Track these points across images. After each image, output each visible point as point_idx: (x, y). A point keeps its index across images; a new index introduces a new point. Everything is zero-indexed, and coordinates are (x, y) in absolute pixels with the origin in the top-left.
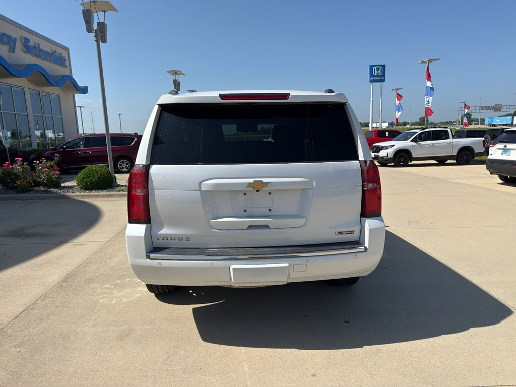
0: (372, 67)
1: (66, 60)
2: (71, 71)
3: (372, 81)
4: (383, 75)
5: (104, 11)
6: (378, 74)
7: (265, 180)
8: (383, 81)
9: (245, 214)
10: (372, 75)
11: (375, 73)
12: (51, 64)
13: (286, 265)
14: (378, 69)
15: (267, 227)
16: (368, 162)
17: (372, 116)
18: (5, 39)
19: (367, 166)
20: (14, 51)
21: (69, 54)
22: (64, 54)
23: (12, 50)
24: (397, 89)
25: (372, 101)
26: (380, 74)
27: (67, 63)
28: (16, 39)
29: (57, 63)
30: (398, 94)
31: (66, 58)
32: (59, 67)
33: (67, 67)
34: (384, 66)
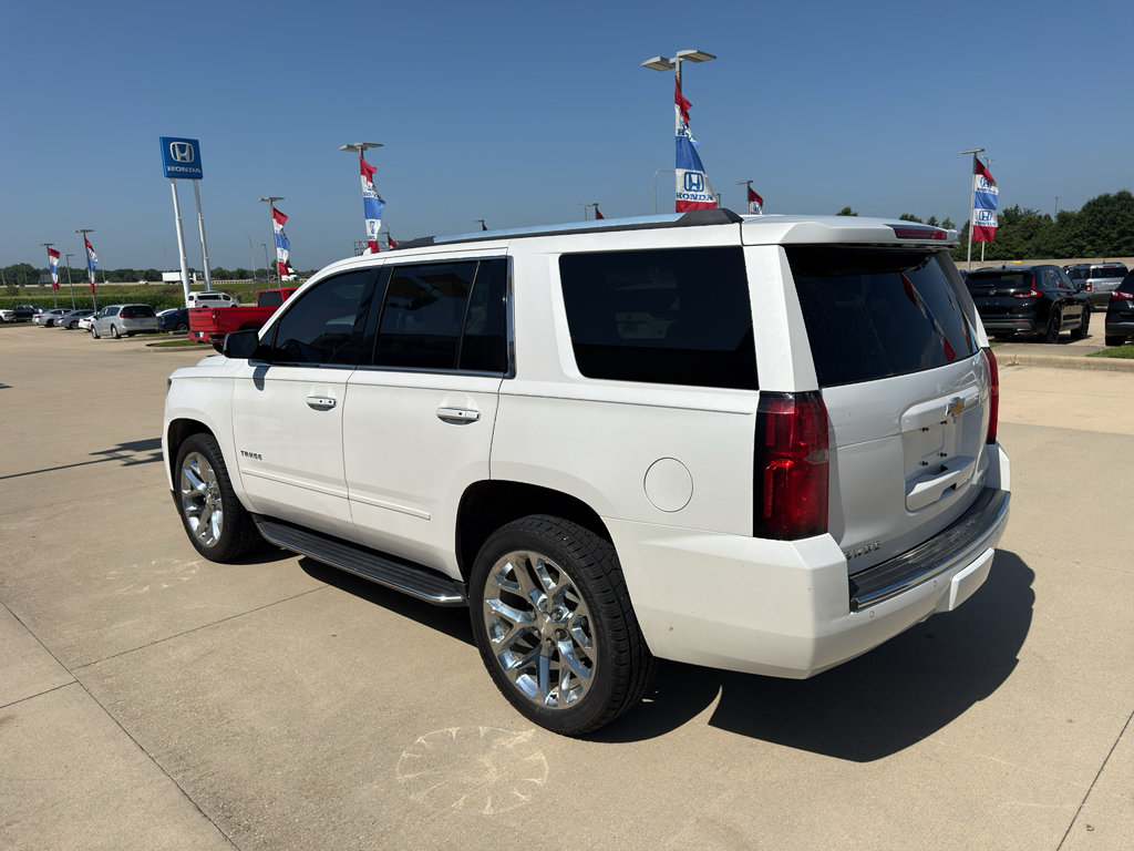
0: (166, 141)
3: (171, 175)
4: (197, 163)
6: (183, 158)
8: (199, 176)
10: (169, 161)
11: (176, 157)
14: (182, 149)
17: (185, 255)
24: (272, 200)
25: (180, 221)
26: (188, 160)
30: (275, 210)
34: (195, 143)
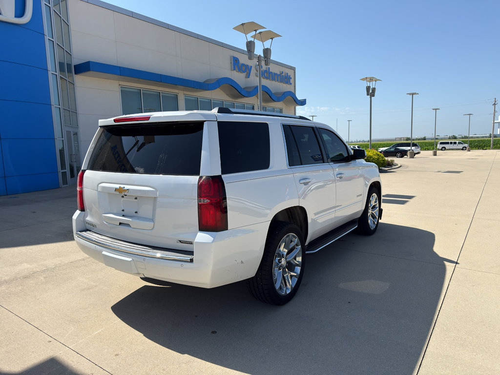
1: (291, 78)
2: (295, 86)
5: (272, 39)
7: (127, 187)
9: (123, 213)
12: (279, 83)
13: (130, 259)
15: (128, 225)
16: (204, 178)
18: (244, 68)
19: (201, 181)
20: (249, 77)
21: (295, 72)
22: (290, 73)
23: (248, 76)
27: (292, 81)
28: (251, 67)
29: (283, 82)
31: (292, 76)
32: (285, 85)
33: (291, 84)
